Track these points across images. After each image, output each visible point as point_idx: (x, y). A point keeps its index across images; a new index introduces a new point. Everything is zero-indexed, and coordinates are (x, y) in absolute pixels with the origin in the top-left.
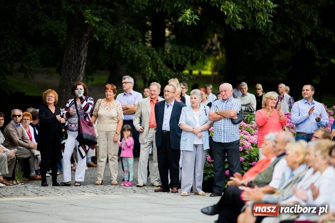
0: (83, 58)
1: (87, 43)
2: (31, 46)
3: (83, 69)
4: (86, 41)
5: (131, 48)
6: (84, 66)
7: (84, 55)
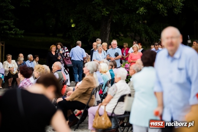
0: (108, 30)
1: (110, 24)
2: (91, 26)
3: (108, 35)
4: (109, 23)
5: (136, 25)
6: (109, 34)
7: (109, 29)
